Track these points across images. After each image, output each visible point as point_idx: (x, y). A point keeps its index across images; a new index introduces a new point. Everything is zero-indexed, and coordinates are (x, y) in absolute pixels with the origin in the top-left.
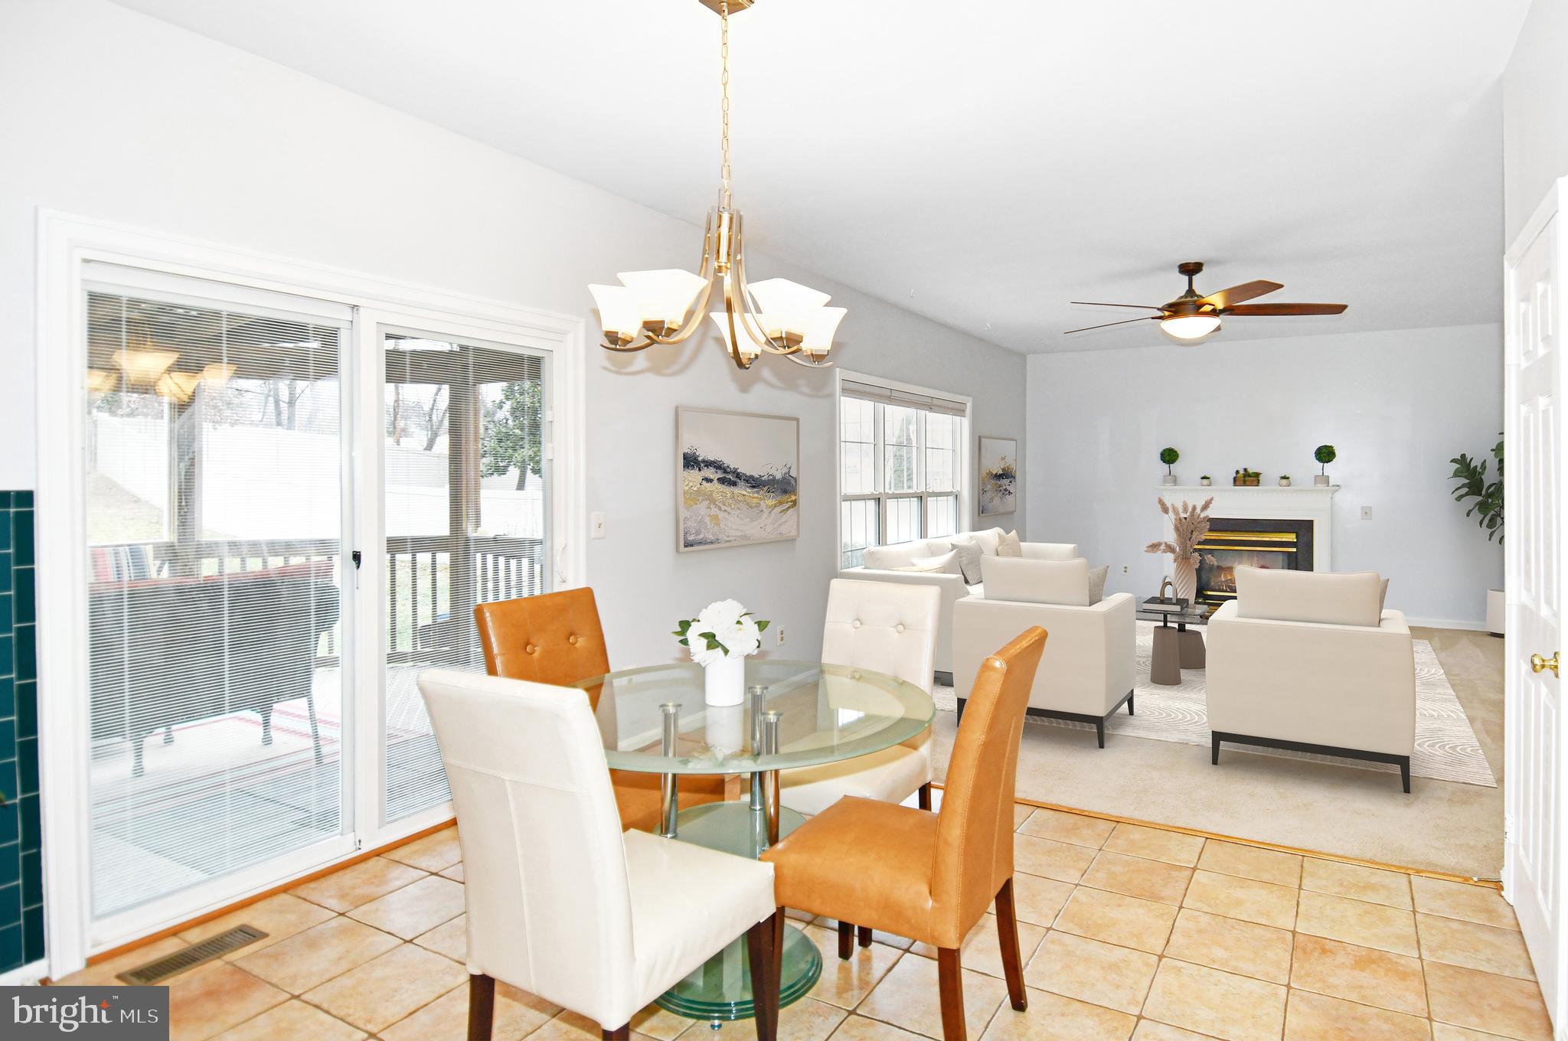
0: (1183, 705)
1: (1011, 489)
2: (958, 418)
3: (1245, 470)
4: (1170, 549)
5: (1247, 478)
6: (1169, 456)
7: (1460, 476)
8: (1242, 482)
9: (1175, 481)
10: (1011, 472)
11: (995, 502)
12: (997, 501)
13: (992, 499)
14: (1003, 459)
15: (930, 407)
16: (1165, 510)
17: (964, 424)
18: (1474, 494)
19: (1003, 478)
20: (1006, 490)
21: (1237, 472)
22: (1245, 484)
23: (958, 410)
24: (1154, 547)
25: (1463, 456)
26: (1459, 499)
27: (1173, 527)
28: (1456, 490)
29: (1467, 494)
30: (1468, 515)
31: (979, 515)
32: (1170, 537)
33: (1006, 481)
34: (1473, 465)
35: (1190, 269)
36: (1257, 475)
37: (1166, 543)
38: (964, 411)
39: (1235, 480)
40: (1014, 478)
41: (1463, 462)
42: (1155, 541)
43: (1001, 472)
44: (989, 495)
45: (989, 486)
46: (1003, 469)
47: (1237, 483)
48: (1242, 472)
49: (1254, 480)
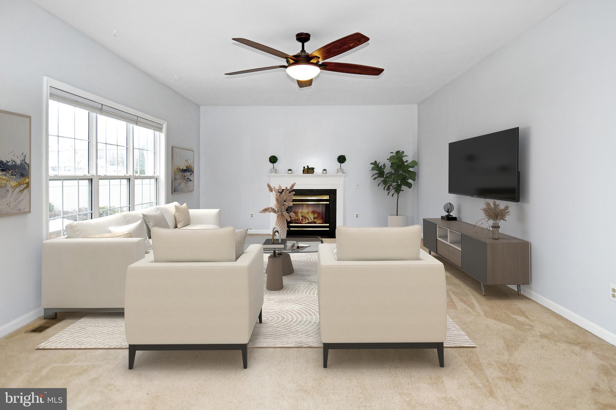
0: (288, 307)
1: (191, 178)
2: (157, 133)
3: (308, 166)
4: (274, 211)
5: (309, 170)
6: (273, 160)
7: (374, 170)
8: (306, 172)
9: (276, 172)
10: (191, 168)
11: (182, 185)
12: (183, 185)
13: (180, 184)
14: (187, 161)
15: (137, 123)
16: (271, 190)
17: (162, 137)
18: (381, 177)
19: (187, 172)
20: (188, 178)
21: (304, 167)
22: (308, 173)
23: (159, 128)
24: (266, 210)
25: (376, 162)
26: (375, 179)
27: (275, 199)
28: (373, 175)
29: (378, 177)
30: (378, 185)
31: (172, 193)
32: (273, 204)
33: (188, 174)
34: (380, 166)
35: (303, 38)
36: (313, 169)
37: (272, 208)
38: (162, 129)
39: (304, 171)
40: (193, 172)
41: (375, 164)
42: (266, 207)
43: (185, 168)
44: (178, 181)
45: (178, 176)
46: (187, 167)
47: (305, 172)
48: (306, 167)
49: (312, 171)
